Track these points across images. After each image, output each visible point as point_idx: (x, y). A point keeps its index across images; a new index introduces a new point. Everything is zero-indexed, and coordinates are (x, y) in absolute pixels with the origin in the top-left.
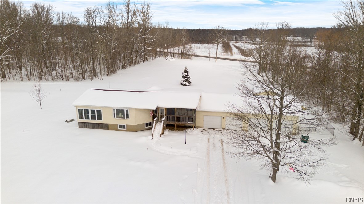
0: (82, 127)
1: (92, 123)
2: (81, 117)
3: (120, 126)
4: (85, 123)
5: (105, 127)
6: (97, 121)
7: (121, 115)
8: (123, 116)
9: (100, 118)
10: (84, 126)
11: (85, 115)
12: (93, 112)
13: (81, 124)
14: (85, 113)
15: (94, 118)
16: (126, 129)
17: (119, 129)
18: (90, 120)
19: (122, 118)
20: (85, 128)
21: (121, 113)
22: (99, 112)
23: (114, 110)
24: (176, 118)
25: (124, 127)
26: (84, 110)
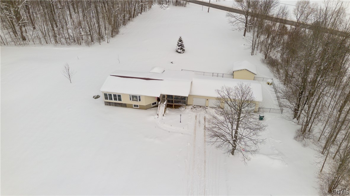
0: (107, 105)
1: (114, 103)
2: (106, 98)
3: (135, 106)
4: (109, 103)
5: (124, 105)
6: (118, 102)
7: (135, 99)
8: (136, 100)
9: (120, 100)
10: (108, 104)
11: (109, 97)
12: (115, 96)
13: (107, 103)
14: (109, 96)
15: (115, 99)
16: (139, 108)
17: (134, 107)
18: (113, 101)
19: (136, 101)
20: (109, 105)
21: (134, 98)
22: (119, 96)
23: (130, 95)
24: (173, 101)
25: (137, 106)
26: (109, 94)
